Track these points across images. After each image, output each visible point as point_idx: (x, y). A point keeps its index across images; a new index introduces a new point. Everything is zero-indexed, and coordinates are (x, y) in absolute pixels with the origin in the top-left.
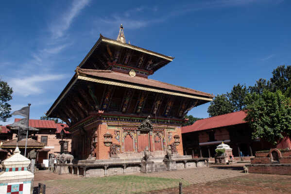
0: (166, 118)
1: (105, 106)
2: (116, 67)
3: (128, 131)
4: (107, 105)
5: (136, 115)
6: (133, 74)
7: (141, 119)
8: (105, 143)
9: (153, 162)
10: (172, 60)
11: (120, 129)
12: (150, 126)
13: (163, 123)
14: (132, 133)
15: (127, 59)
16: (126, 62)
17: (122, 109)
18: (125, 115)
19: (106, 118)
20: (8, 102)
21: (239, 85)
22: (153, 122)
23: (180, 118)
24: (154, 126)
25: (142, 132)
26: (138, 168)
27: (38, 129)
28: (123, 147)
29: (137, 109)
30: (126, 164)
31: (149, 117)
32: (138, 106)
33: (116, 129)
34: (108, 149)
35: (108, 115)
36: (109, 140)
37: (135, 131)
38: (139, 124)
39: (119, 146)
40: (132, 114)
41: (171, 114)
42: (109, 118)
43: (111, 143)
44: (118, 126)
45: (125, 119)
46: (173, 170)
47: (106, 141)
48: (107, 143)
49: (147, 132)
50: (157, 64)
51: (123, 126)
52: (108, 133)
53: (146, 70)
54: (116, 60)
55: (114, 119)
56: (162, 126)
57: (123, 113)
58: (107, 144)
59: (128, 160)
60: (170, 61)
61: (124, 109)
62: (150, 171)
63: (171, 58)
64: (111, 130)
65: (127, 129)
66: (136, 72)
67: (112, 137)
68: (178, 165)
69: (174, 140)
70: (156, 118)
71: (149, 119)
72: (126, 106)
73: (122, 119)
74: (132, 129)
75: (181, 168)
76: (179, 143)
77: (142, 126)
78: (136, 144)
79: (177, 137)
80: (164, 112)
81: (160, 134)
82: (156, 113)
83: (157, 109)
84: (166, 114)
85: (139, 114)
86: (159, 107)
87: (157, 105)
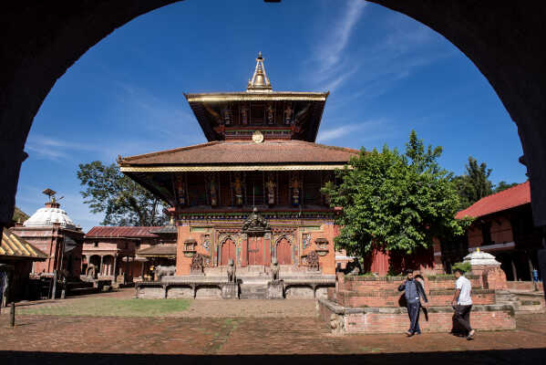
0: (295, 209)
2: (229, 133)
3: (227, 233)
4: (185, 198)
5: (235, 209)
6: (258, 138)
7: (245, 214)
8: (185, 252)
9: (236, 284)
10: (324, 99)
11: (211, 231)
12: (264, 226)
13: (290, 217)
14: (234, 238)
15: (244, 115)
16: (245, 122)
17: (211, 202)
18: (218, 210)
19: (186, 217)
22: (268, 217)
24: (272, 223)
25: (250, 235)
26: (218, 291)
29: (236, 199)
30: (195, 284)
31: (255, 209)
33: (204, 231)
34: (189, 261)
35: (188, 213)
36: (191, 248)
37: (239, 234)
38: (241, 222)
39: (208, 257)
40: (230, 208)
41: (304, 202)
42: (191, 217)
43: (195, 252)
44: (208, 227)
46: (273, 298)
47: (186, 250)
48: (188, 252)
49: (261, 235)
51: (216, 227)
52: (191, 238)
54: (228, 122)
55: (199, 217)
56: (291, 223)
57: (214, 207)
58: (188, 255)
61: (213, 201)
62: (229, 296)
64: (197, 234)
65: (224, 230)
66: (263, 133)
67: (196, 244)
68: (299, 290)
69: (315, 247)
70: (272, 210)
71: (256, 213)
72: (215, 197)
73: (212, 217)
74: (232, 230)
75: (305, 296)
76: (327, 251)
77: (247, 226)
78: (239, 253)
79: (320, 242)
80: (289, 198)
81: (290, 237)
82: (275, 201)
83: (272, 196)
84: (296, 201)
85: (240, 206)
86: (275, 192)
87: (271, 190)
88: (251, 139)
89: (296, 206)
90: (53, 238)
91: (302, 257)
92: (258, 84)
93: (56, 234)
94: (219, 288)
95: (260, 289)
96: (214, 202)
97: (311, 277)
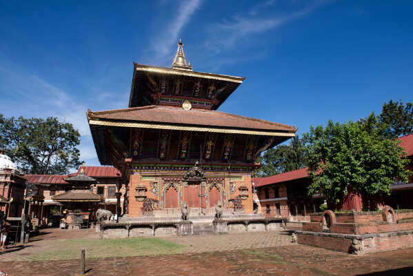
0: (226, 164)
1: (136, 153)
2: (164, 100)
3: (171, 182)
4: (138, 151)
5: (179, 162)
6: (187, 106)
7: (187, 166)
8: (136, 197)
9: (191, 223)
10: (241, 82)
11: (159, 180)
12: (200, 175)
13: (221, 170)
14: (176, 185)
15: (178, 87)
16: (177, 92)
17: (159, 155)
18: (166, 162)
19: (138, 167)
20: (77, 147)
21: (391, 102)
22: (205, 169)
23: (249, 162)
24: (207, 174)
25: (190, 183)
26: (174, 230)
27: (94, 178)
28: (161, 203)
29: (181, 153)
30: (155, 224)
31: (197, 163)
32: (181, 149)
33: (153, 180)
34: (141, 205)
35: (140, 164)
36: (143, 193)
37: (181, 182)
38: (185, 173)
39: (157, 201)
40: (174, 161)
41: (234, 157)
42: (142, 167)
43: (145, 197)
44: (156, 176)
45: (164, 167)
46: (220, 233)
47: (137, 195)
48: (139, 197)
49: (198, 183)
50: (221, 90)
51: (163, 176)
52: (141, 185)
53: (207, 98)
54: (163, 91)
55: (149, 167)
56: (221, 174)
57: (162, 159)
58: (139, 199)
59: (165, 219)
60: (239, 84)
62: (186, 233)
63: (239, 79)
64: (146, 181)
65: (169, 179)
66: (191, 103)
67: (146, 190)
68: (236, 226)
69: (239, 193)
70: (209, 164)
71: (197, 165)
72: (164, 151)
73: (160, 167)
74: (175, 179)
75: (240, 231)
76: (248, 196)
77: (188, 176)
78: (181, 198)
79: (243, 189)
80: (222, 155)
81: (219, 185)
82: (210, 157)
83: (210, 152)
84: (226, 157)
85: (183, 159)
86: (212, 150)
87: (209, 148)
88: (181, 107)
89: (226, 161)
90: (6, 183)
91: (229, 201)
92: (180, 64)
93: (8, 180)
94: (175, 227)
95: (207, 226)
96: (162, 155)
97: (240, 216)
